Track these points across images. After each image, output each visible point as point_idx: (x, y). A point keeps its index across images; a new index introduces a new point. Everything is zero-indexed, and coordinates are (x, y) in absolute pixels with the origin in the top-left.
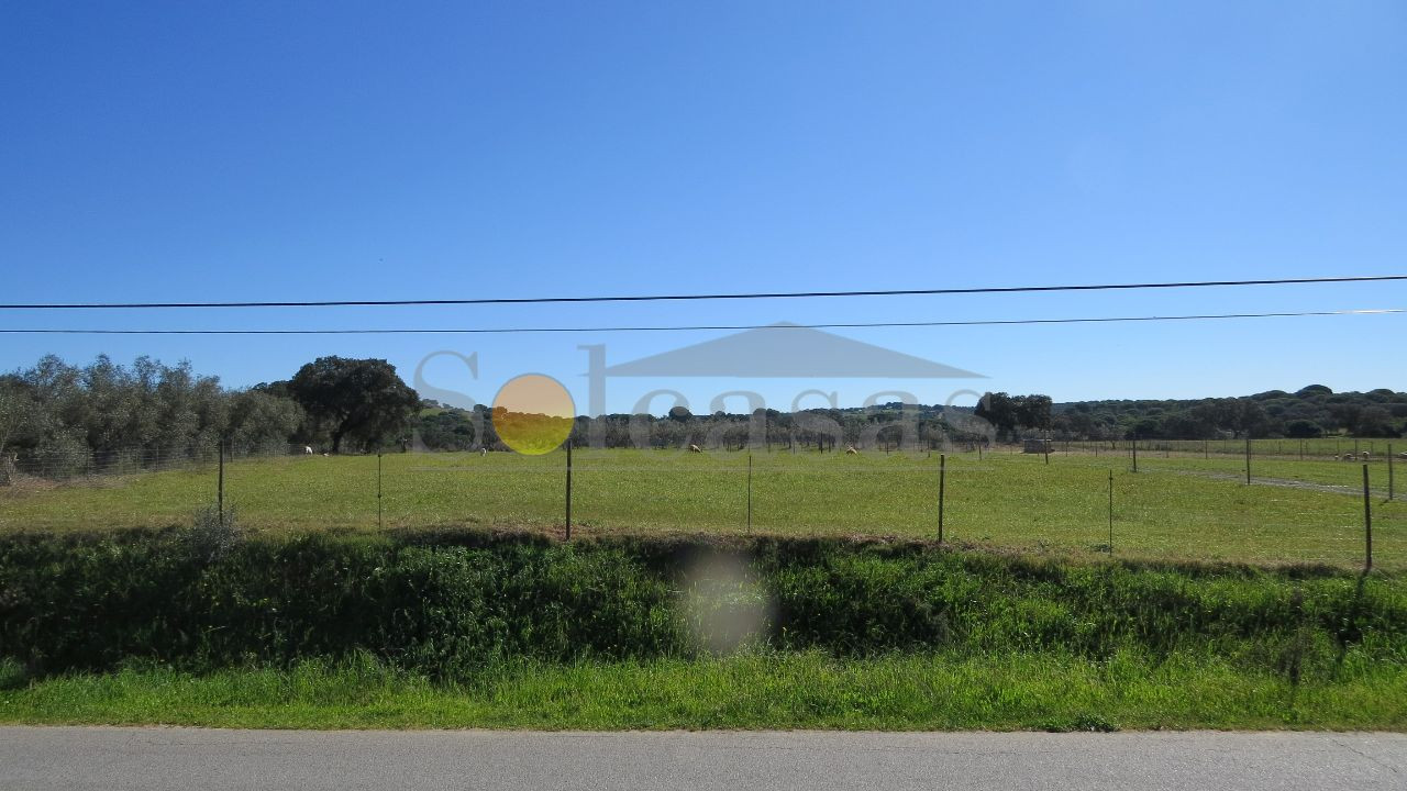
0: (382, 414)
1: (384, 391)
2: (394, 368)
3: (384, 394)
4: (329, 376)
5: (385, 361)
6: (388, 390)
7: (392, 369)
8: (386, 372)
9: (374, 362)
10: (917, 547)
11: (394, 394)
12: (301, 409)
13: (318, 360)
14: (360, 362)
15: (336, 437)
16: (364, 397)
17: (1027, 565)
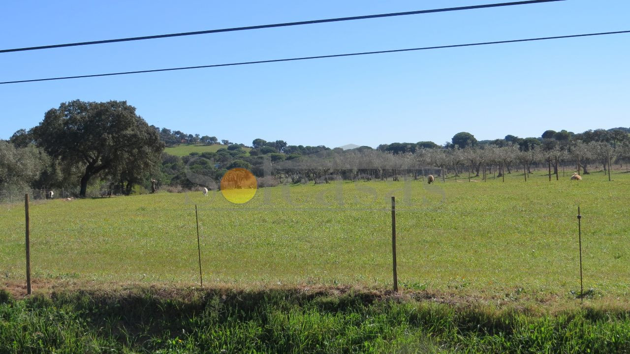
0: (126, 155)
1: (124, 132)
2: (134, 109)
3: (125, 136)
4: (73, 120)
5: (124, 103)
6: (129, 132)
7: (132, 110)
8: (125, 113)
9: (114, 104)
10: (368, 299)
11: (135, 136)
12: (44, 155)
13: (63, 105)
14: (102, 104)
15: (85, 181)
16: (105, 140)
17: (482, 314)
